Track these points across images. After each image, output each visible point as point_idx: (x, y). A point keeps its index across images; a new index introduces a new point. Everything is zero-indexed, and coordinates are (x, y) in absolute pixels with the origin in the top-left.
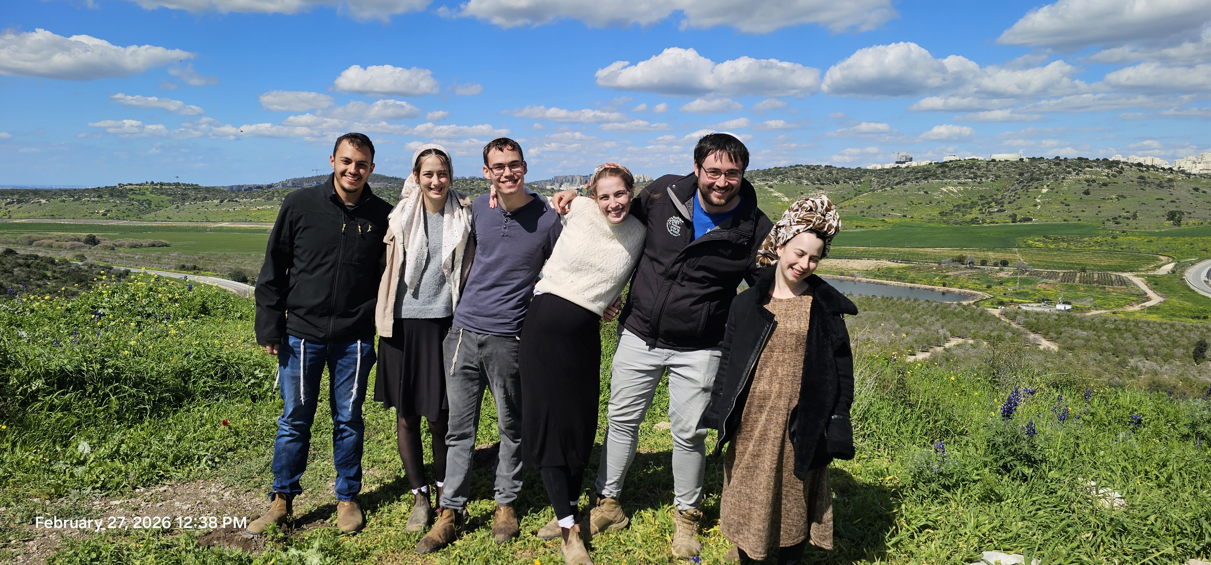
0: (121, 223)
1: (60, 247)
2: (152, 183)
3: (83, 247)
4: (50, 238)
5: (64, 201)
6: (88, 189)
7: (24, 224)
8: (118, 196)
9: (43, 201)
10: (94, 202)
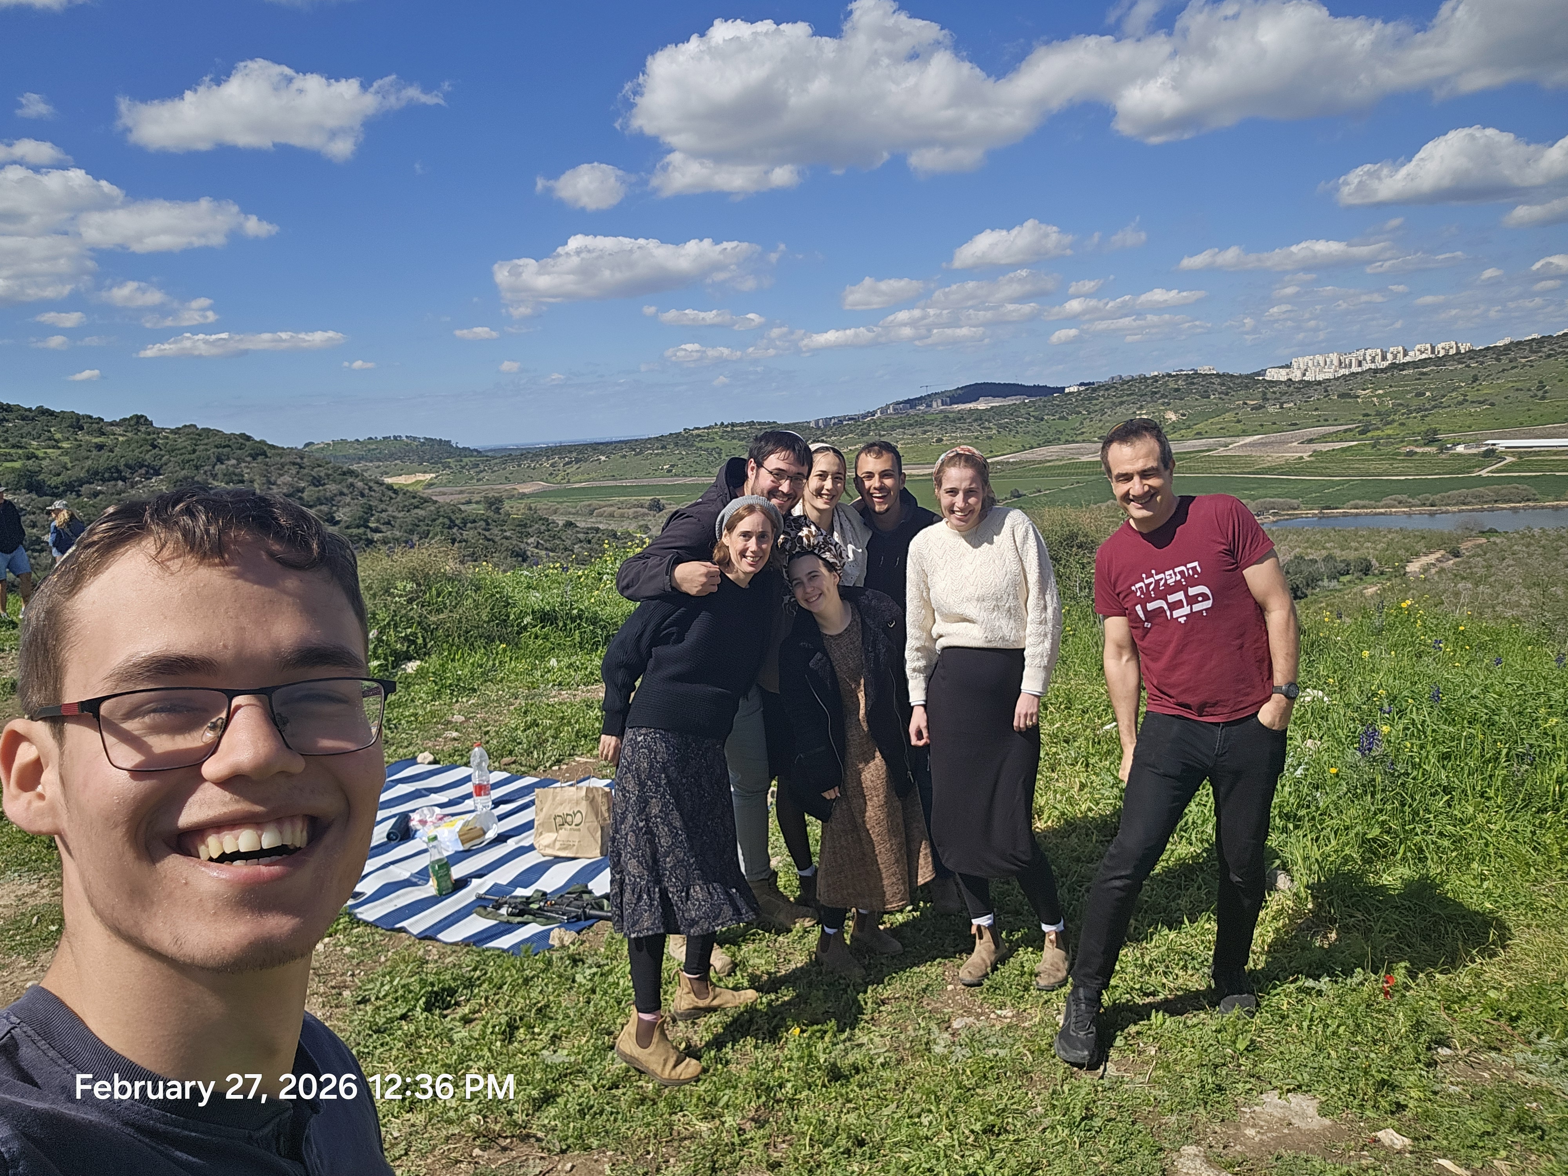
0: (688, 480)
1: (622, 516)
2: (722, 424)
3: (647, 514)
4: (612, 505)
5: (624, 456)
6: (650, 439)
7: (583, 488)
8: (684, 445)
9: (603, 458)
10: (657, 454)
